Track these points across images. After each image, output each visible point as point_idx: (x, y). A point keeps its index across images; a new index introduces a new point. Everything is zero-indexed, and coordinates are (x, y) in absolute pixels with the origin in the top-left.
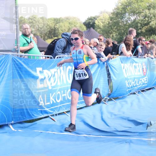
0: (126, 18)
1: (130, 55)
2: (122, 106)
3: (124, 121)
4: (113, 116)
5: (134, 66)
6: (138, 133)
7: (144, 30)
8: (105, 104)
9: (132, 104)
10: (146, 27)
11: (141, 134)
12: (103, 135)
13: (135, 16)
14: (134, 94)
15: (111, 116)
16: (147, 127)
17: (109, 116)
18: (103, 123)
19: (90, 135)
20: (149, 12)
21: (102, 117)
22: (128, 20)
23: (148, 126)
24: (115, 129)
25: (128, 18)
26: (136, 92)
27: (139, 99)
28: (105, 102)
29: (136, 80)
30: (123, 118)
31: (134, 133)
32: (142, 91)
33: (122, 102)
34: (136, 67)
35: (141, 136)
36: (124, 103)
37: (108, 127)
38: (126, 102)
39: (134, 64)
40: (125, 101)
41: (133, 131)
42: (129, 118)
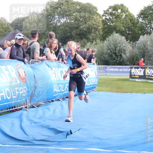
0: (55, 21)
1: (55, 59)
2: (44, 114)
3: (44, 129)
4: (33, 124)
5: (61, 71)
6: (57, 143)
7: (74, 33)
8: (26, 110)
9: (54, 111)
10: (77, 30)
11: (59, 143)
12: (19, 145)
13: (65, 19)
14: (58, 100)
15: (31, 124)
16: (67, 136)
17: (29, 124)
18: (21, 131)
19: (5, 144)
20: (80, 15)
21: (21, 125)
22: (57, 22)
23: (68, 134)
24: (33, 137)
25: (57, 21)
26: (60, 99)
27: (62, 106)
28: (26, 109)
29: (60, 85)
30: (43, 126)
31: (53, 142)
32: (66, 97)
33: (44, 109)
34: (63, 71)
35: (59, 145)
36: (46, 110)
37: (26, 136)
38: (49, 109)
39: (60, 69)
40: (47, 108)
41: (52, 140)
42: (49, 126)
